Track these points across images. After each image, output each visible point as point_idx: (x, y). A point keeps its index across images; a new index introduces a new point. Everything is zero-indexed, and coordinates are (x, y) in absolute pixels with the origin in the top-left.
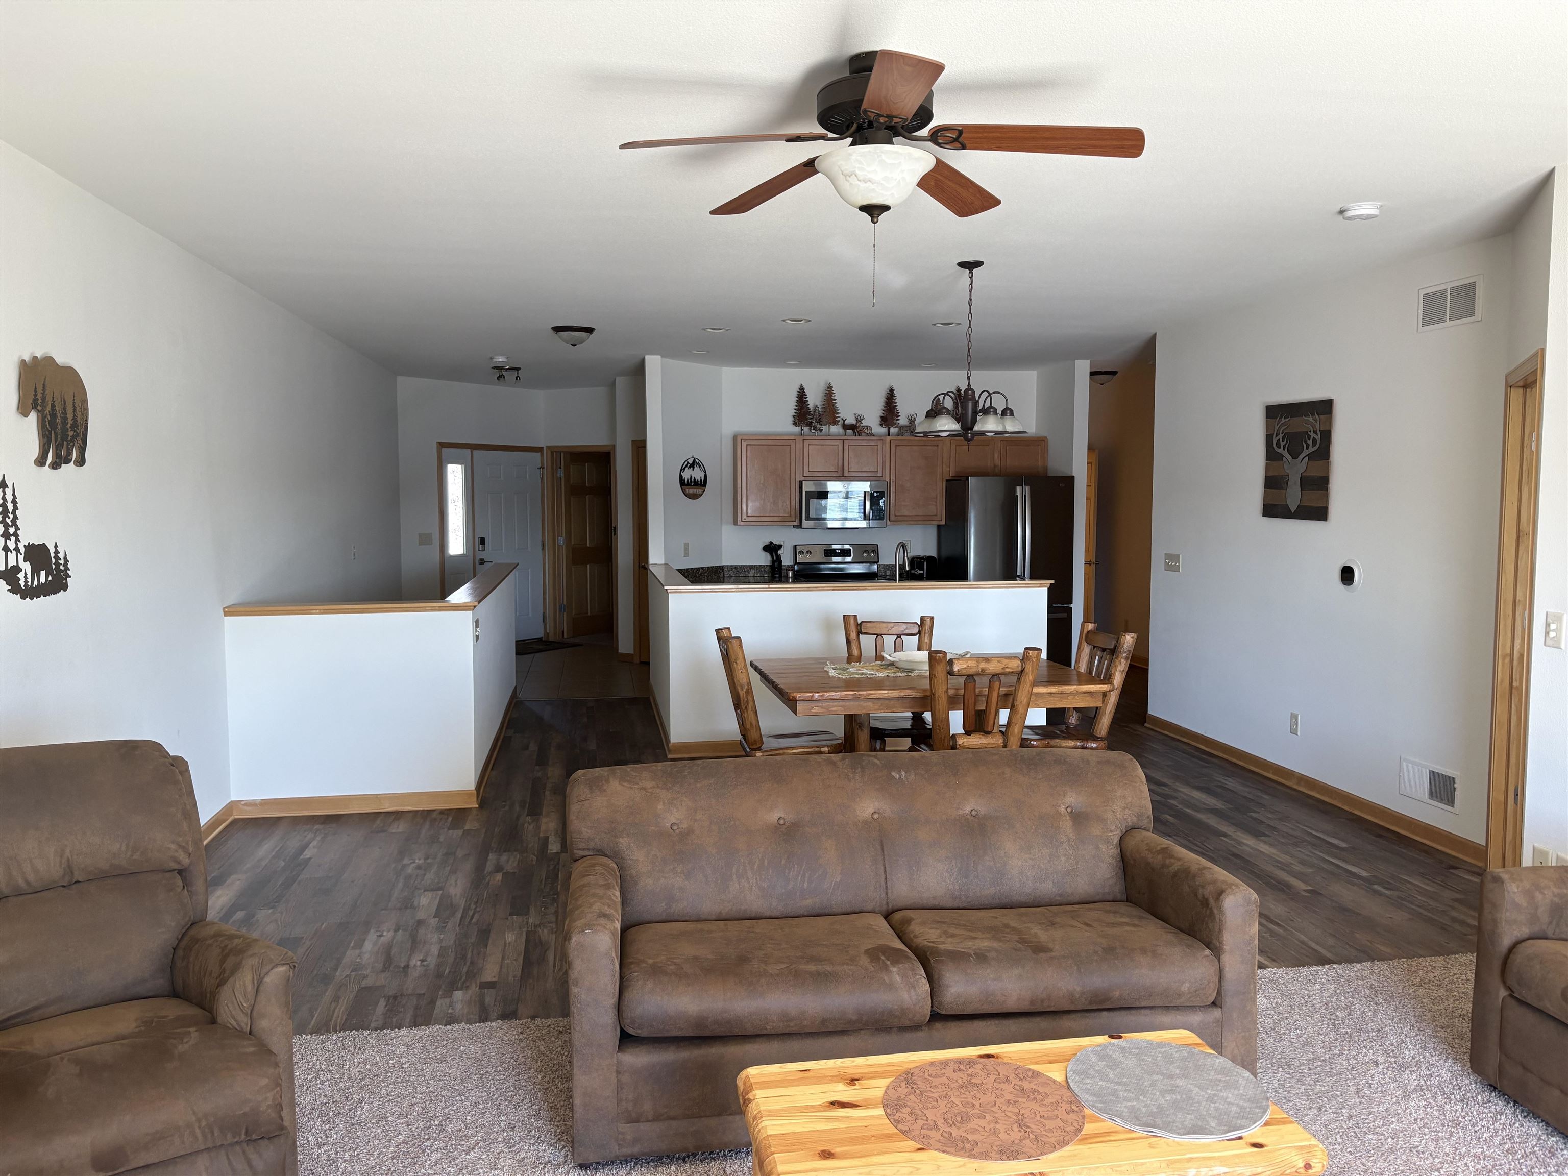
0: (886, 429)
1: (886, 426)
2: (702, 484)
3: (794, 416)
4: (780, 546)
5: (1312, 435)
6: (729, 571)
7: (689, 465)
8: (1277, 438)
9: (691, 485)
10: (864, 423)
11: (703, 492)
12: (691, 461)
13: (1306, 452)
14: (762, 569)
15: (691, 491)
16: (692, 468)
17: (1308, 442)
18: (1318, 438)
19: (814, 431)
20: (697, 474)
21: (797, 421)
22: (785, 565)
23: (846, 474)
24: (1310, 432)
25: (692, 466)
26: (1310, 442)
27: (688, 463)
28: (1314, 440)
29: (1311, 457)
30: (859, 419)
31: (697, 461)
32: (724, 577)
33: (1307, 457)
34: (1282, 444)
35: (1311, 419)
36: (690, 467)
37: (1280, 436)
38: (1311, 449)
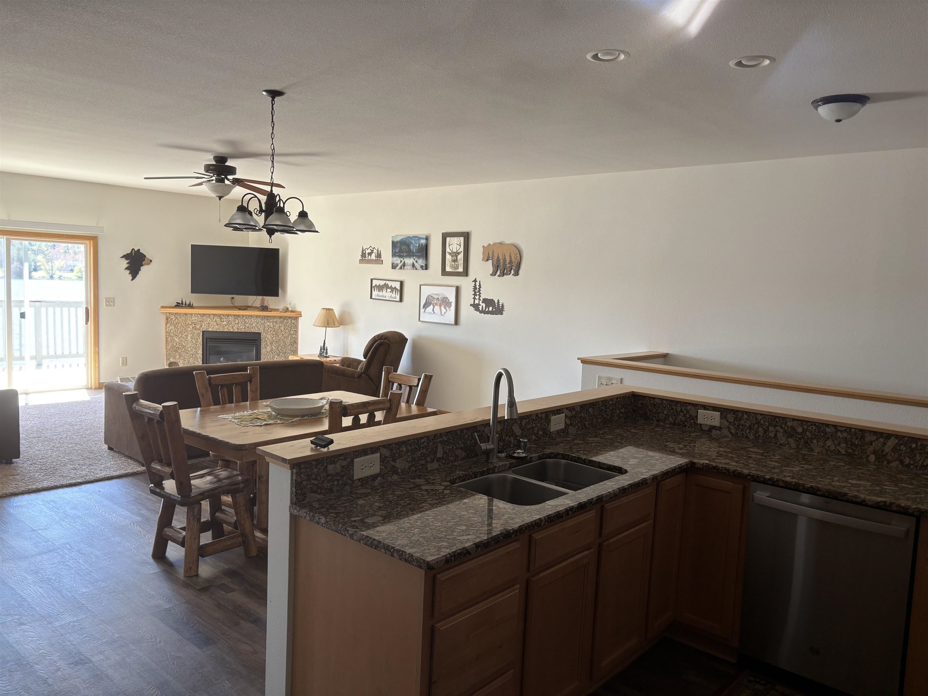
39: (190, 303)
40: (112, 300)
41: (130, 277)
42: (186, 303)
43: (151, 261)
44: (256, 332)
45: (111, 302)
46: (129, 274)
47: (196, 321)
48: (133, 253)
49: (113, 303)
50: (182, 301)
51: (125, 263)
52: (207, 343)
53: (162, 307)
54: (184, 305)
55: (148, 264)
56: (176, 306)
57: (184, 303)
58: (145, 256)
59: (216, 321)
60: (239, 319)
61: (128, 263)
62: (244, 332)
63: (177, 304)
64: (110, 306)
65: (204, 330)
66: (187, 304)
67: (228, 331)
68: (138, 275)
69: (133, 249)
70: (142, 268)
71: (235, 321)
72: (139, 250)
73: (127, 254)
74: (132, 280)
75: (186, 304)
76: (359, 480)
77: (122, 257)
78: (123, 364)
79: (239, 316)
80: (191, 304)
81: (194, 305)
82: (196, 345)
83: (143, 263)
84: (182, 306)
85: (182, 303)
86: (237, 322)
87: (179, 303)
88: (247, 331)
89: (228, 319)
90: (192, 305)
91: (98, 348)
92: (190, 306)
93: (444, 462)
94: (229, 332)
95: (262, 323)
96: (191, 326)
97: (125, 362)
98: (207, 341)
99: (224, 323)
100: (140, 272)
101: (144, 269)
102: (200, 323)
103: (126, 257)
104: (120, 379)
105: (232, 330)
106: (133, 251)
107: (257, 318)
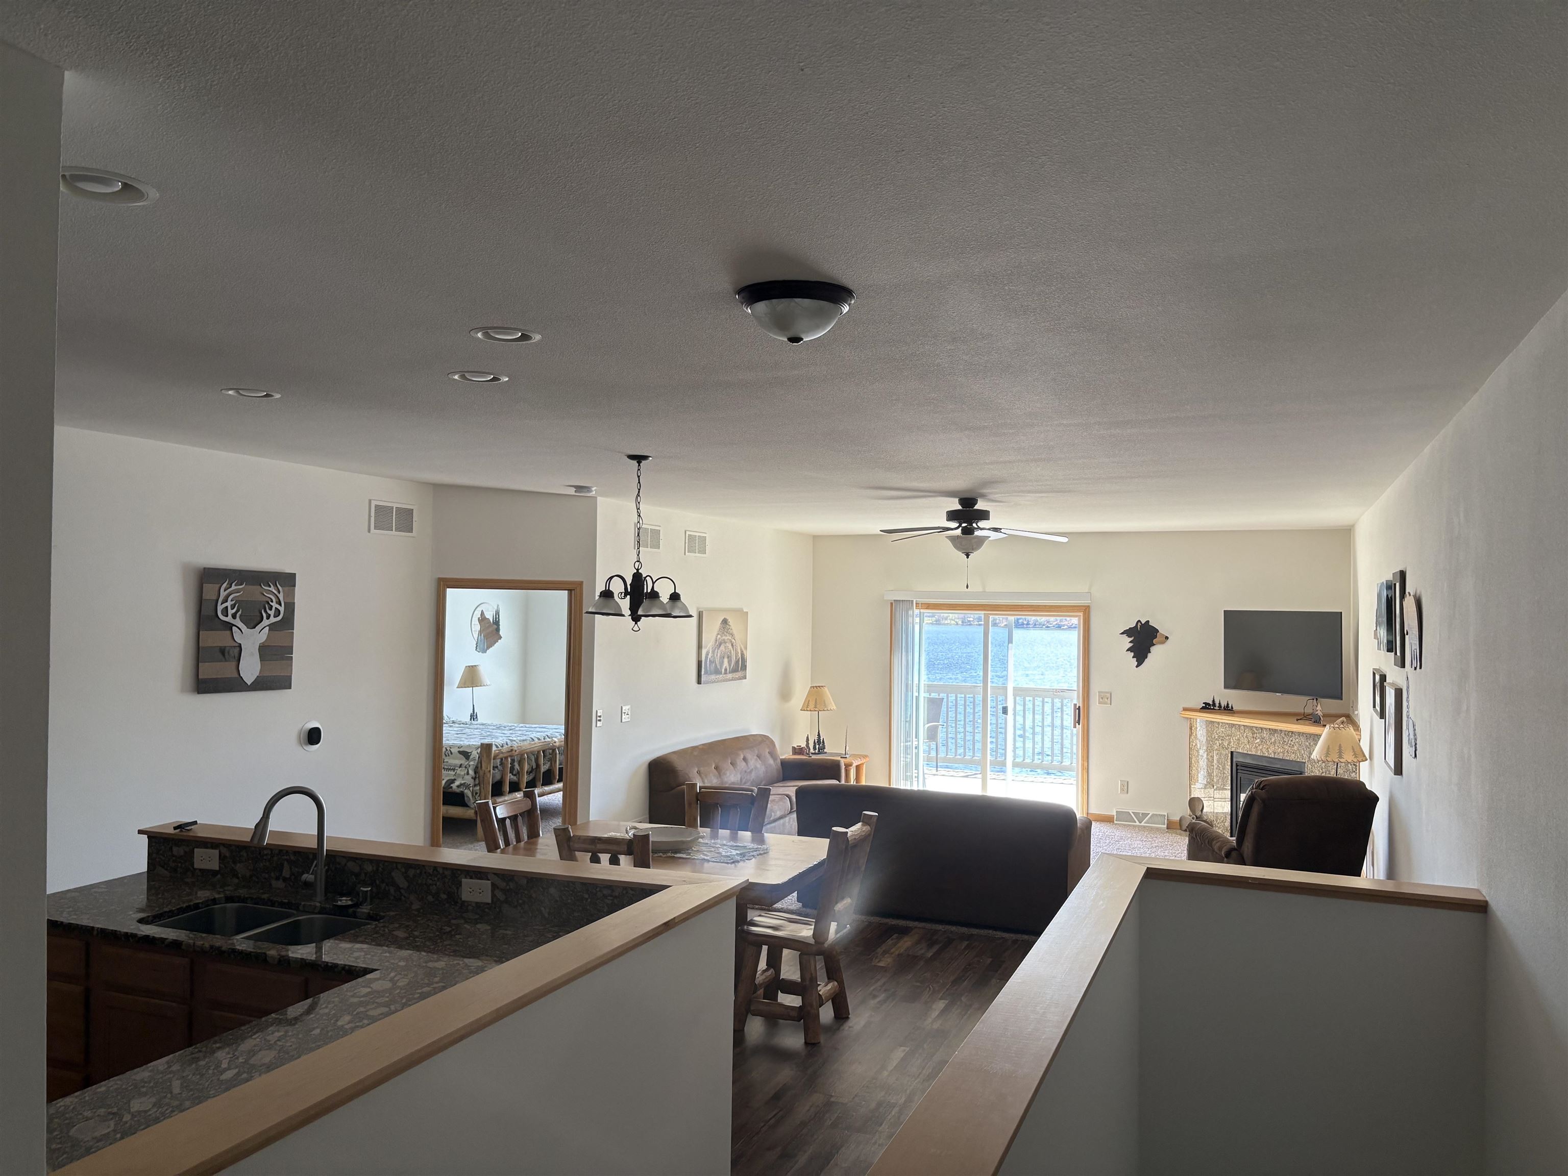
5: (274, 605)
8: (225, 605)
13: (266, 622)
17: (269, 612)
18: (282, 609)
24: (272, 602)
26: (272, 613)
28: (278, 613)
29: (272, 627)
33: (268, 627)
34: (231, 612)
35: (272, 589)
37: (229, 604)
38: (273, 620)
39: (1228, 704)
40: (1108, 695)
41: (1134, 662)
42: (1220, 704)
43: (1167, 638)
44: (1298, 760)
45: (1106, 698)
46: (1133, 657)
47: (1223, 735)
48: (1139, 626)
49: (1109, 699)
50: (1214, 701)
51: (1127, 642)
52: (1237, 773)
53: (1185, 709)
54: (1217, 708)
55: (1163, 643)
56: (1203, 708)
57: (1217, 705)
58: (1157, 631)
59: (1246, 737)
60: (1276, 735)
61: (1130, 642)
62: (1282, 759)
63: (1204, 705)
64: (1106, 703)
65: (1233, 750)
66: (1223, 706)
67: (1262, 754)
68: (1146, 660)
69: (1139, 621)
70: (1153, 649)
71: (1271, 739)
72: (1148, 621)
73: (1130, 628)
74: (1137, 667)
75: (1220, 706)
76: (200, 870)
77: (1122, 633)
78: (1122, 790)
79: (1275, 731)
80: (1230, 706)
81: (1234, 708)
82: (1224, 773)
83: (1154, 641)
84: (1214, 709)
85: (1214, 704)
86: (1273, 740)
87: (1209, 704)
88: (1286, 758)
89: (1262, 734)
90: (1232, 708)
91: (1088, 762)
92: (1227, 710)
93: (291, 884)
94: (1262, 756)
95: (1307, 746)
96: (1217, 742)
97: (1125, 788)
98: (1237, 769)
99: (1256, 742)
100: (1149, 655)
101: (1156, 652)
102: (1227, 738)
103: (1128, 633)
104: (1117, 812)
105: (1266, 755)
106: (1139, 624)
107: (1299, 735)
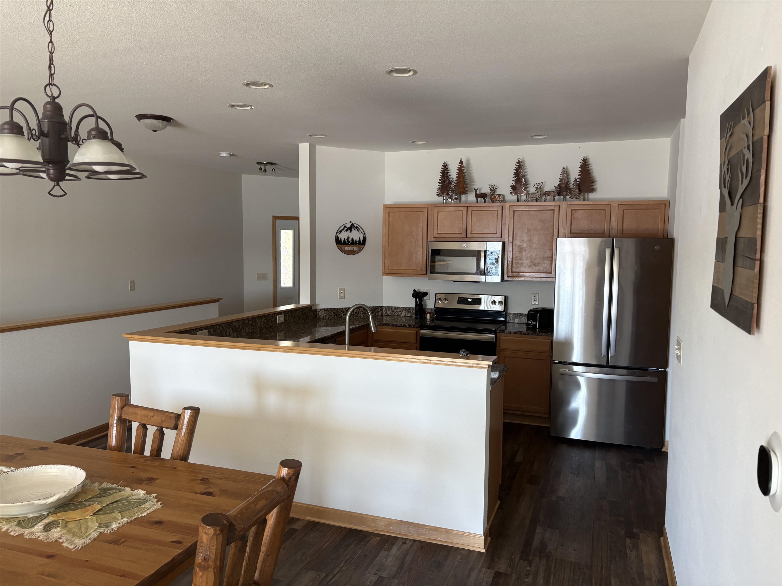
0: (516, 196)
1: (516, 193)
2: (362, 243)
3: (437, 188)
4: (426, 294)
6: (386, 311)
7: (346, 229)
9: (348, 244)
10: (498, 192)
11: (361, 250)
12: (348, 226)
14: (412, 311)
15: (347, 249)
16: (349, 231)
19: (450, 200)
20: (356, 235)
21: (440, 192)
22: (429, 309)
23: (469, 235)
25: (350, 229)
27: (345, 227)
30: (493, 190)
31: (356, 225)
32: (382, 315)
36: (347, 230)
